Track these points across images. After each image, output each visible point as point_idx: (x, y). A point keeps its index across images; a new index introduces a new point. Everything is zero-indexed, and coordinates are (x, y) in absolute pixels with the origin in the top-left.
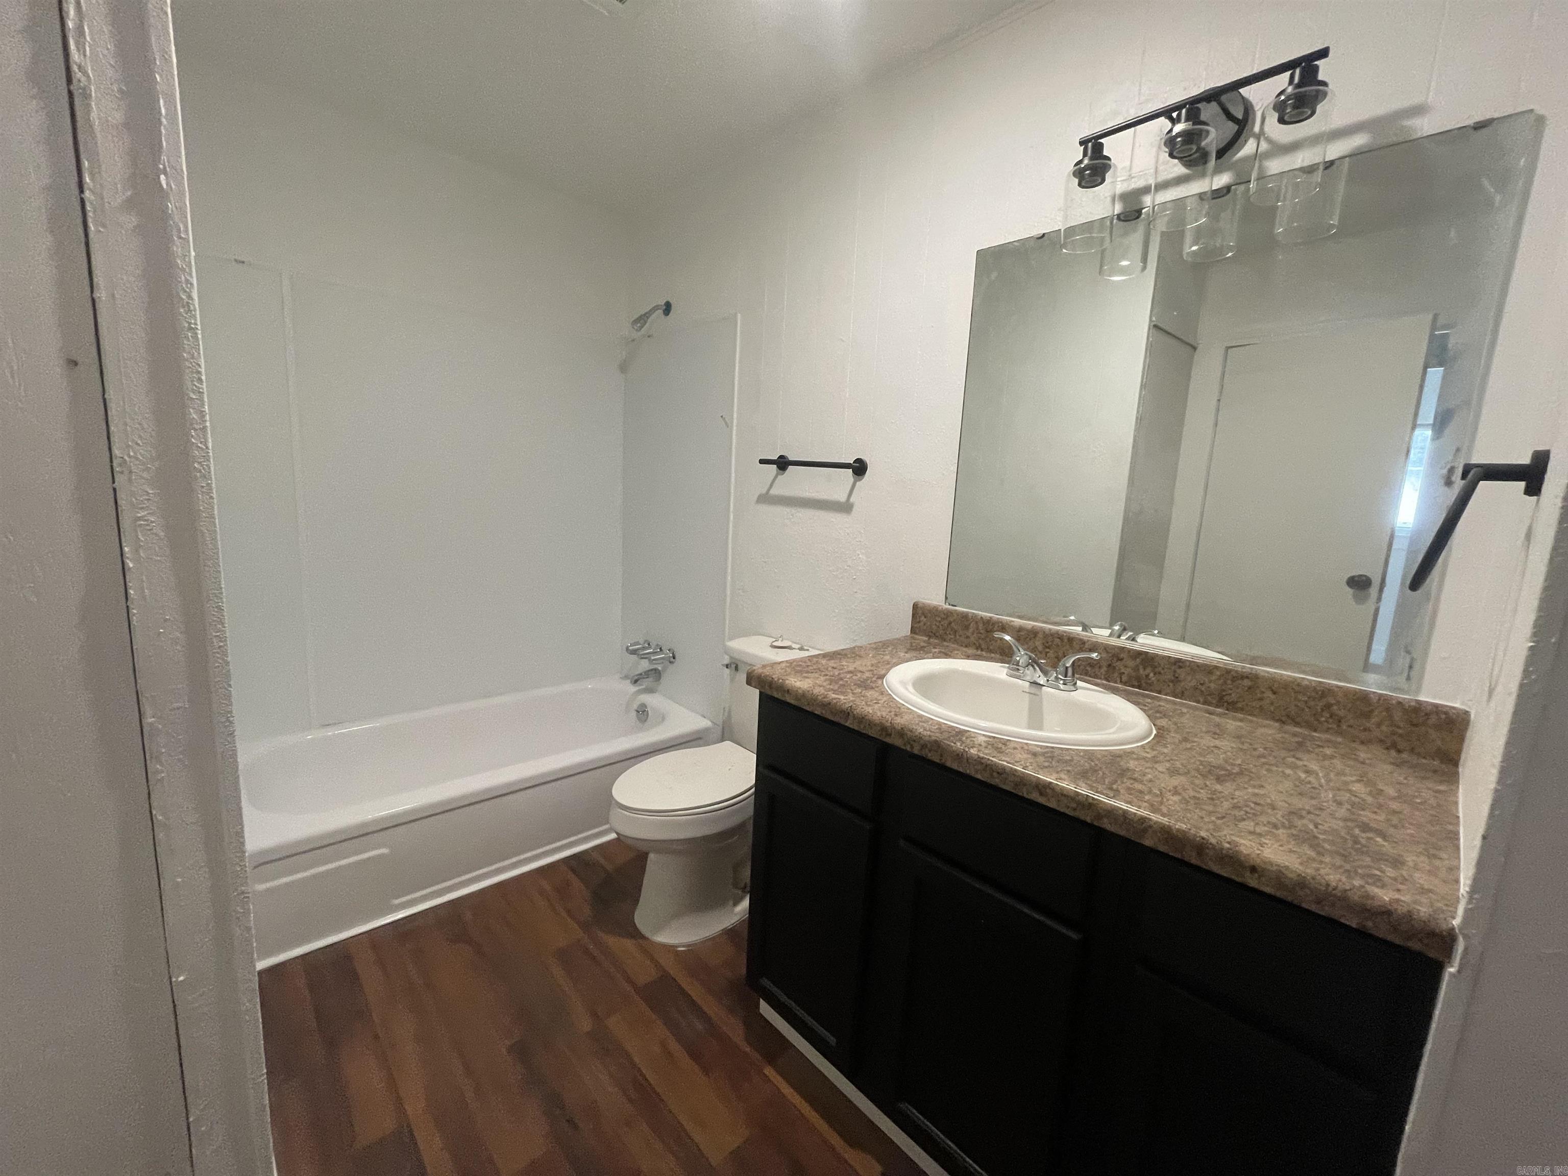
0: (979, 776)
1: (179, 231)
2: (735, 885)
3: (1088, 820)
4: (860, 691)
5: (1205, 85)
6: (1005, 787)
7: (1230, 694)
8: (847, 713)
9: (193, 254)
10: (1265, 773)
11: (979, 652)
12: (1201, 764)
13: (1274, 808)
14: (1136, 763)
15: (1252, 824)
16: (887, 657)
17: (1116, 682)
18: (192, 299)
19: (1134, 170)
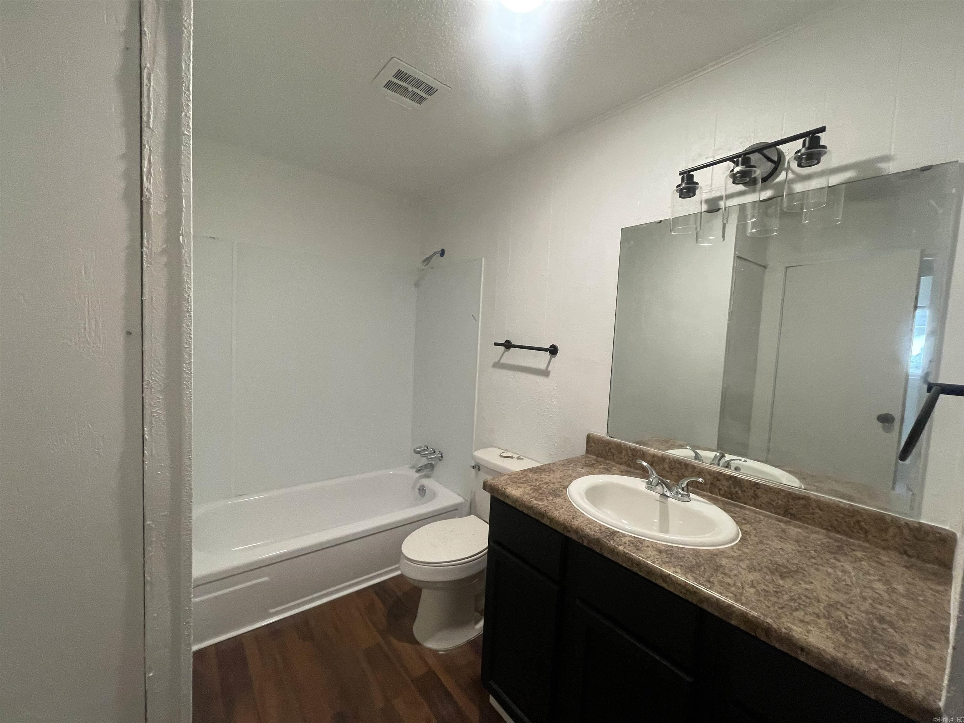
0: (624, 565)
1: (186, 263)
2: (476, 610)
3: (694, 602)
4: (552, 498)
5: (754, 141)
6: (641, 574)
7: (792, 509)
8: (543, 515)
9: (192, 273)
10: (814, 571)
11: (629, 469)
12: (771, 563)
13: (818, 601)
14: (727, 561)
15: (803, 613)
16: (570, 472)
17: (717, 495)
18: (190, 297)
19: (713, 187)
